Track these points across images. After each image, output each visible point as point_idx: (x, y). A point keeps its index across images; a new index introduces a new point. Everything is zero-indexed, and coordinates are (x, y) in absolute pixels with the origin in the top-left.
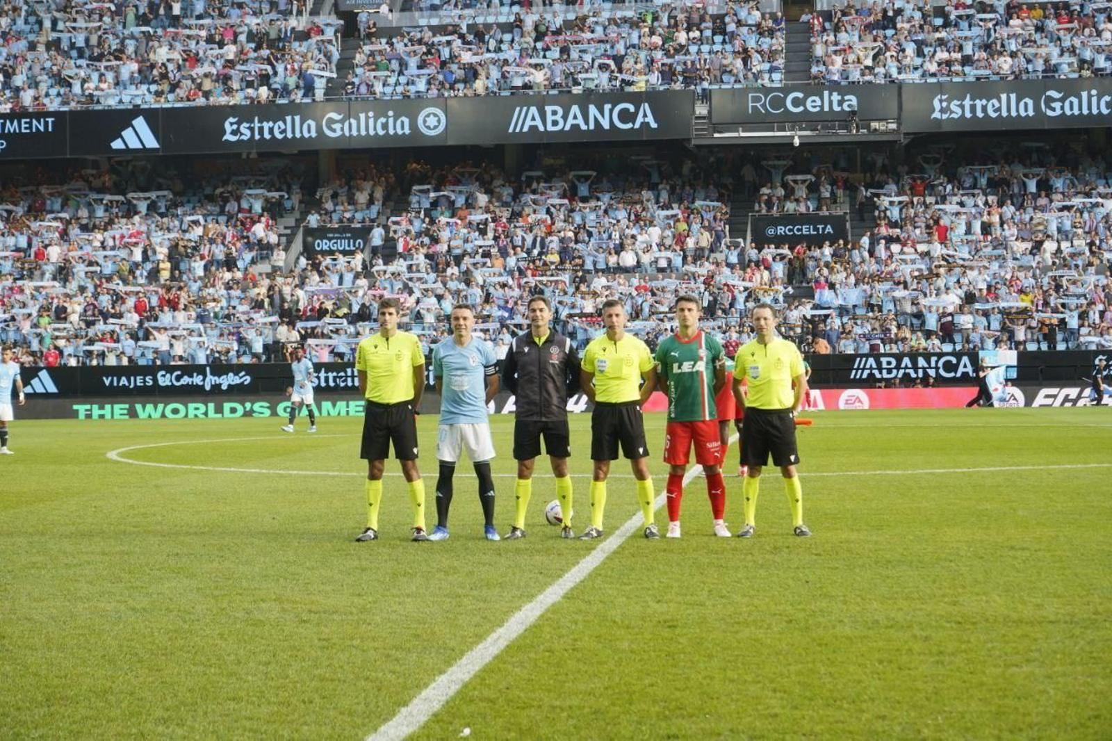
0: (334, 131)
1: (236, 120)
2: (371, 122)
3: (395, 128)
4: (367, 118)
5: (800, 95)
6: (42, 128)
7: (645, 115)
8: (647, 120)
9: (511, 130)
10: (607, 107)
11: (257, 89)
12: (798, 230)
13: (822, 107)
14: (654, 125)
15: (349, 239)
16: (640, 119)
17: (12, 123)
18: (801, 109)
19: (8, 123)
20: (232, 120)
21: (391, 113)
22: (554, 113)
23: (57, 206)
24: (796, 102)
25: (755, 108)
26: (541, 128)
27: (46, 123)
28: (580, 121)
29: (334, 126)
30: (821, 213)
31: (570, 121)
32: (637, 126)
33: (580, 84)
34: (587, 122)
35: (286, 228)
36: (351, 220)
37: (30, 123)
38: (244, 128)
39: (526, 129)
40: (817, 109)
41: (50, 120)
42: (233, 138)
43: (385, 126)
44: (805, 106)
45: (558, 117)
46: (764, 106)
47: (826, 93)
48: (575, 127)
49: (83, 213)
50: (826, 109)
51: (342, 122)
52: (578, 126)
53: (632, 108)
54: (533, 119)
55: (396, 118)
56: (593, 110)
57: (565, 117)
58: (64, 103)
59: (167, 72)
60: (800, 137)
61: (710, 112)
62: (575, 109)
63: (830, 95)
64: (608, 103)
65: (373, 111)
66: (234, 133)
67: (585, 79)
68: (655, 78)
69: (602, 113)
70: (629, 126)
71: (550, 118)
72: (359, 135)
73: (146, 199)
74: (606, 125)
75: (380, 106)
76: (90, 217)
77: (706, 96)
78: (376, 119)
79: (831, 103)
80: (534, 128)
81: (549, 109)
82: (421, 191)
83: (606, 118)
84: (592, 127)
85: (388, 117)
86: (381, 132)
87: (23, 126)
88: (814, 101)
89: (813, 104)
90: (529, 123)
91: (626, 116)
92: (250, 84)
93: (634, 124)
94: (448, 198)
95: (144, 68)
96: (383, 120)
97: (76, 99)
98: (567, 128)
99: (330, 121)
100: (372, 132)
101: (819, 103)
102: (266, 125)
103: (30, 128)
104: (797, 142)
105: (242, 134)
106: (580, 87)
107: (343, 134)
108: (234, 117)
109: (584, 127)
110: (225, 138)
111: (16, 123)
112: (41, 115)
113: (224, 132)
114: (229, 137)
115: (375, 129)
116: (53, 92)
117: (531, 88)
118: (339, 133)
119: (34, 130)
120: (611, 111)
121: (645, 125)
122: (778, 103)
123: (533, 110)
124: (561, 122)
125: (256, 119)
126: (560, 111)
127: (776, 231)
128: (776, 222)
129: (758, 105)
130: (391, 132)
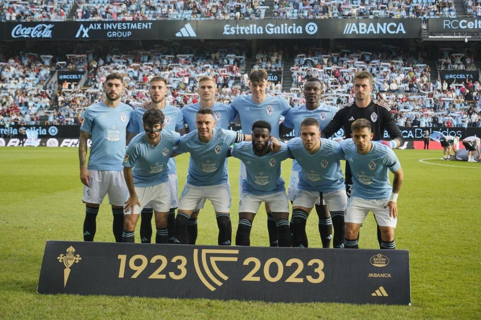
0: (270, 31)
1: (229, 26)
2: (286, 28)
3: (296, 31)
4: (284, 26)
5: (465, 21)
6: (146, 27)
7: (401, 28)
8: (401, 30)
9: (344, 33)
10: (385, 24)
11: (235, 13)
12: (458, 76)
13: (474, 26)
14: (404, 32)
15: (271, 76)
16: (398, 30)
17: (134, 25)
18: (465, 27)
19: (132, 25)
20: (227, 25)
21: (294, 25)
22: (363, 26)
23: (146, 59)
24: (464, 24)
25: (446, 26)
26: (357, 32)
27: (148, 25)
28: (373, 30)
29: (270, 29)
30: (467, 70)
31: (369, 30)
32: (397, 32)
33: (372, 15)
34: (376, 30)
35: (242, 71)
36: (271, 68)
37: (142, 25)
38: (232, 29)
39: (351, 33)
40: (472, 27)
41: (150, 24)
42: (228, 33)
43: (292, 30)
44: (467, 26)
45: (364, 28)
46: (450, 25)
47: (476, 21)
48: (371, 32)
49: (158, 63)
50: (476, 27)
51: (274, 27)
52: (372, 32)
53: (395, 25)
54: (354, 28)
55: (296, 26)
56: (379, 25)
57: (367, 28)
58: (154, 17)
59: (196, 5)
60: (467, 38)
61: (427, 27)
62: (371, 25)
63: (478, 21)
64: (385, 22)
65: (287, 23)
66: (228, 31)
67: (375, 13)
68: (404, 13)
69: (383, 27)
70: (394, 32)
71: (361, 28)
72: (281, 33)
73: (184, 57)
74: (384, 32)
75: (290, 22)
76: (160, 64)
77: (426, 21)
78: (288, 27)
79: (478, 25)
80: (354, 32)
81: (360, 24)
82: (300, 57)
83: (384, 29)
84: (378, 32)
85: (293, 26)
86: (290, 32)
87: (139, 26)
88: (471, 24)
89: (470, 25)
90: (352, 30)
91: (392, 28)
92: (232, 11)
93: (396, 31)
94: (311, 61)
95: (186, 3)
96: (291, 27)
97: (159, 15)
98: (368, 32)
99: (269, 27)
100: (286, 32)
101: (473, 24)
102: (242, 28)
103: (142, 27)
104: (466, 41)
105: (231, 32)
106: (373, 16)
107: (274, 33)
108: (228, 24)
109: (375, 32)
110: (224, 33)
111: (135, 24)
112: (145, 21)
113: (224, 31)
114: (226, 33)
115: (288, 31)
116: (148, 12)
117: (351, 16)
118: (272, 32)
119: (143, 28)
120: (386, 26)
121: (401, 32)
122: (456, 24)
123: (354, 25)
124: (365, 30)
125: (238, 25)
126: (365, 25)
127: (449, 77)
128: (449, 73)
129: (448, 25)
130: (294, 32)
